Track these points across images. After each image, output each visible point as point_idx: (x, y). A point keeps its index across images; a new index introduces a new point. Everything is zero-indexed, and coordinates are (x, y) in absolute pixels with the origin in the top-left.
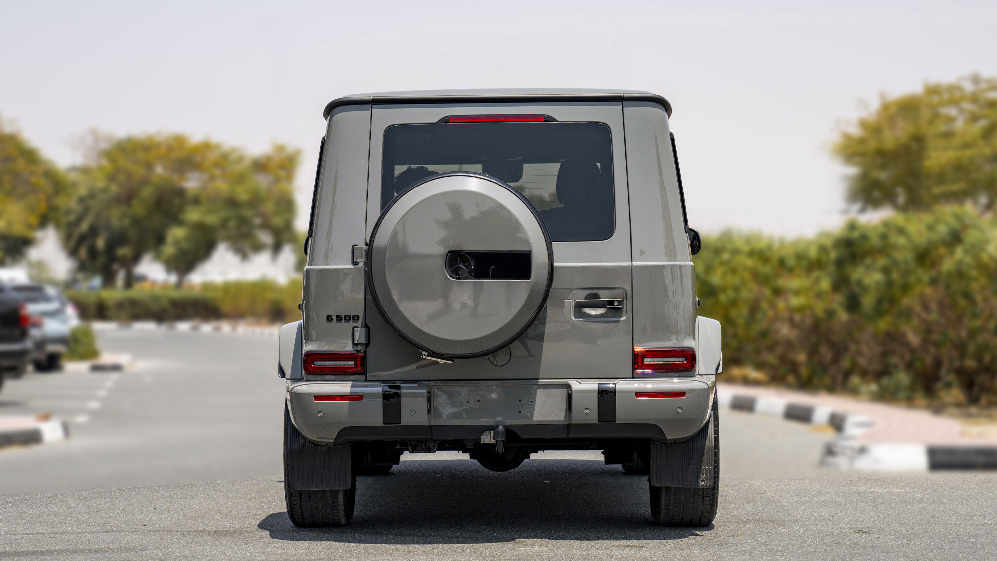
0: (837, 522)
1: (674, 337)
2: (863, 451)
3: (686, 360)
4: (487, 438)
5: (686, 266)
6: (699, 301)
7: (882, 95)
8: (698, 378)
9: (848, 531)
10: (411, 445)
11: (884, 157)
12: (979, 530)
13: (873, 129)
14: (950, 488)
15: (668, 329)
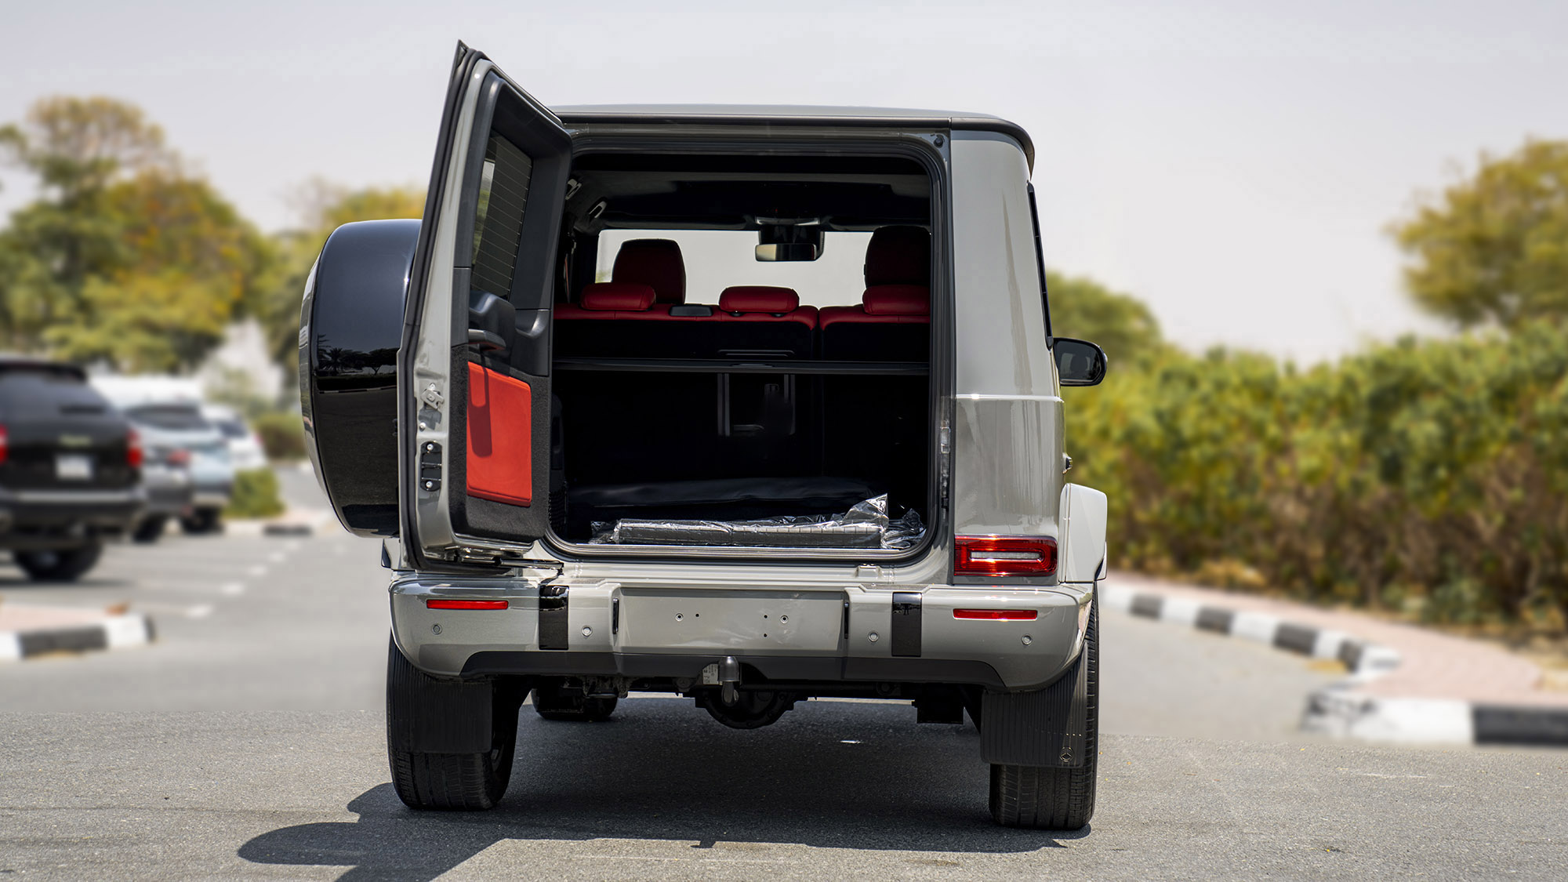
0: (1295, 831)
1: (1025, 519)
2: (1367, 708)
3: (1041, 557)
4: (711, 677)
5: (1046, 402)
6: (1067, 460)
7: (1483, 155)
8: (1060, 588)
9: (1309, 848)
10: (587, 685)
11: (1482, 247)
12: (1528, 853)
13: (1470, 205)
14: (1501, 775)
15: (1015, 507)
